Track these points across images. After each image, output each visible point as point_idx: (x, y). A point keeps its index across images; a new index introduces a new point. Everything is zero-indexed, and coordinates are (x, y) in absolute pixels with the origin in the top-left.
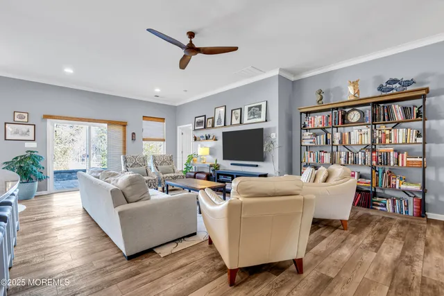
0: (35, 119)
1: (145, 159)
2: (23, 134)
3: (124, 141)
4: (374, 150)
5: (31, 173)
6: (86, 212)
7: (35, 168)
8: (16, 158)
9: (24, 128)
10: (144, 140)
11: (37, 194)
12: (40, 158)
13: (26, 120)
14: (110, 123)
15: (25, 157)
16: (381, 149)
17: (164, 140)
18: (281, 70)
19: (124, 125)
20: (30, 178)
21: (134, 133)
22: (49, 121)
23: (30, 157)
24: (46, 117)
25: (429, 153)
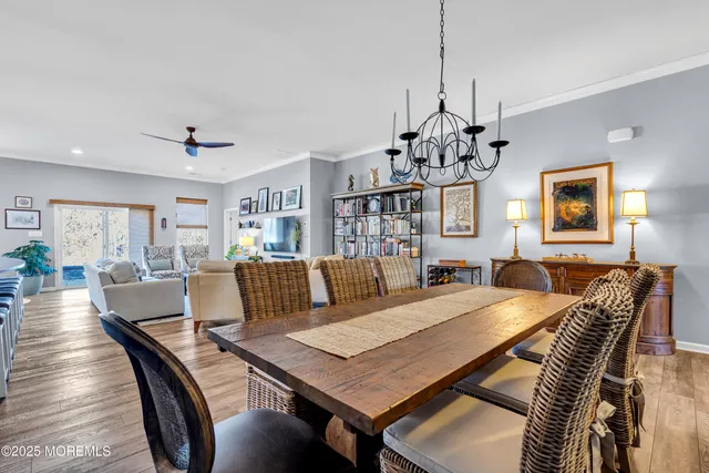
0: (41, 205)
1: (171, 251)
2: (27, 222)
3: (152, 229)
4: (382, 241)
5: (35, 265)
6: (93, 304)
7: (39, 260)
8: (19, 249)
9: (27, 215)
10: (178, 227)
11: (42, 289)
12: (46, 249)
13: (29, 205)
14: (133, 207)
15: (29, 248)
16: (388, 240)
17: (206, 227)
18: (311, 152)
19: (151, 209)
20: (34, 271)
21: (165, 219)
22: (56, 206)
23: (34, 248)
24: (53, 202)
25: (426, 243)
